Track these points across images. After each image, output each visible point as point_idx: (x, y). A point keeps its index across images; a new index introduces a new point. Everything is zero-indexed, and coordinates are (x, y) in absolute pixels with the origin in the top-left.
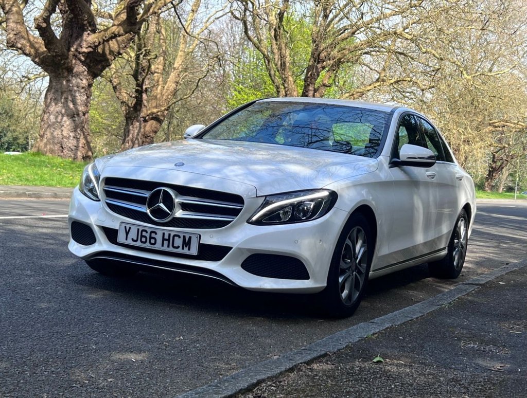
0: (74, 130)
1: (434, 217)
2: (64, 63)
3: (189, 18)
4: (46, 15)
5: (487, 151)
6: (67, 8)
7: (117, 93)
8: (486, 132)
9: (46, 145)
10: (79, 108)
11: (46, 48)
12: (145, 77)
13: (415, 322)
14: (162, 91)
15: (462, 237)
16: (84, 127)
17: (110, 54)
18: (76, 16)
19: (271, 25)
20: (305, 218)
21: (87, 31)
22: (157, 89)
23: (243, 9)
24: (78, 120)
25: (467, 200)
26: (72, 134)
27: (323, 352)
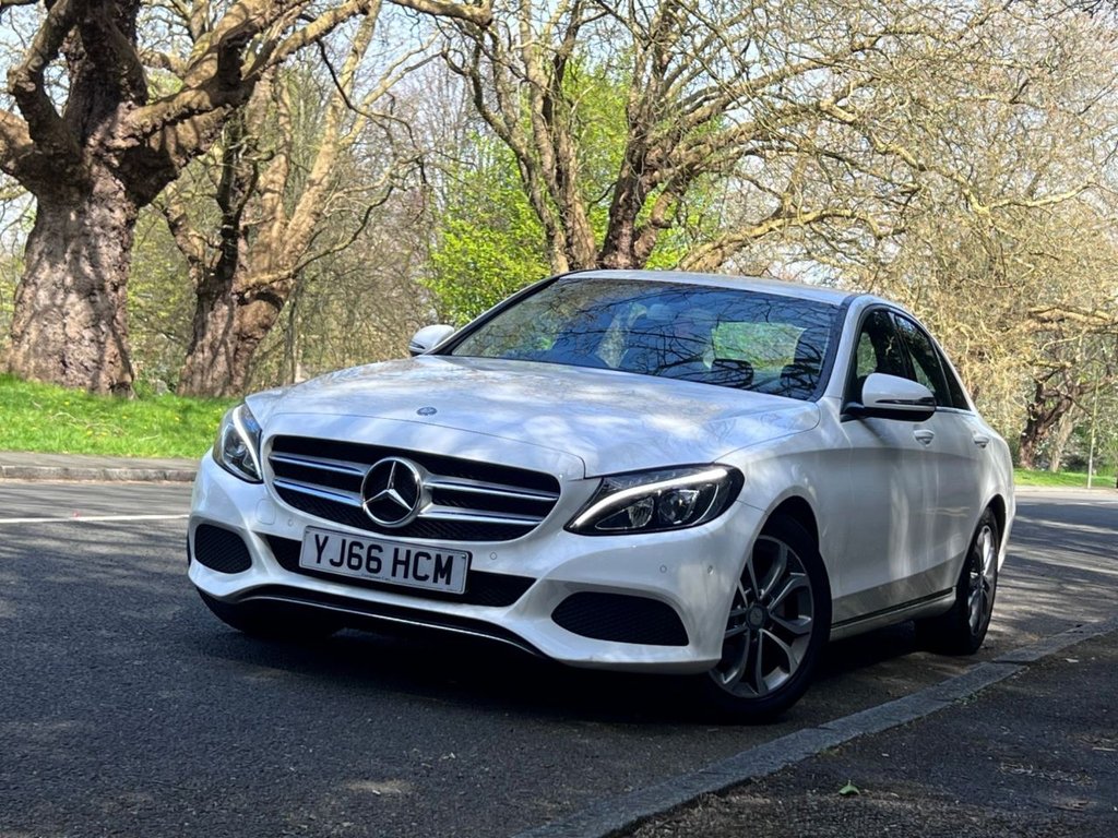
0: (91, 323)
1: (930, 525)
2: (73, 174)
3: (347, 69)
4: (36, 64)
5: (1024, 377)
6: (82, 49)
7: (180, 238)
8: (1021, 333)
9: (27, 356)
10: (104, 273)
11: (31, 137)
12: (245, 202)
13: (906, 729)
14: (281, 233)
15: (987, 566)
16: (114, 317)
17: (177, 153)
18: (101, 67)
19: (535, 86)
20: (679, 522)
21: (126, 101)
22: (271, 228)
23: (472, 47)
24: (102, 301)
25: (998, 487)
26: (88, 334)
27: (743, 778)
